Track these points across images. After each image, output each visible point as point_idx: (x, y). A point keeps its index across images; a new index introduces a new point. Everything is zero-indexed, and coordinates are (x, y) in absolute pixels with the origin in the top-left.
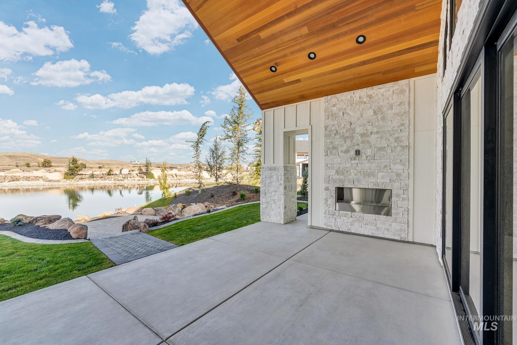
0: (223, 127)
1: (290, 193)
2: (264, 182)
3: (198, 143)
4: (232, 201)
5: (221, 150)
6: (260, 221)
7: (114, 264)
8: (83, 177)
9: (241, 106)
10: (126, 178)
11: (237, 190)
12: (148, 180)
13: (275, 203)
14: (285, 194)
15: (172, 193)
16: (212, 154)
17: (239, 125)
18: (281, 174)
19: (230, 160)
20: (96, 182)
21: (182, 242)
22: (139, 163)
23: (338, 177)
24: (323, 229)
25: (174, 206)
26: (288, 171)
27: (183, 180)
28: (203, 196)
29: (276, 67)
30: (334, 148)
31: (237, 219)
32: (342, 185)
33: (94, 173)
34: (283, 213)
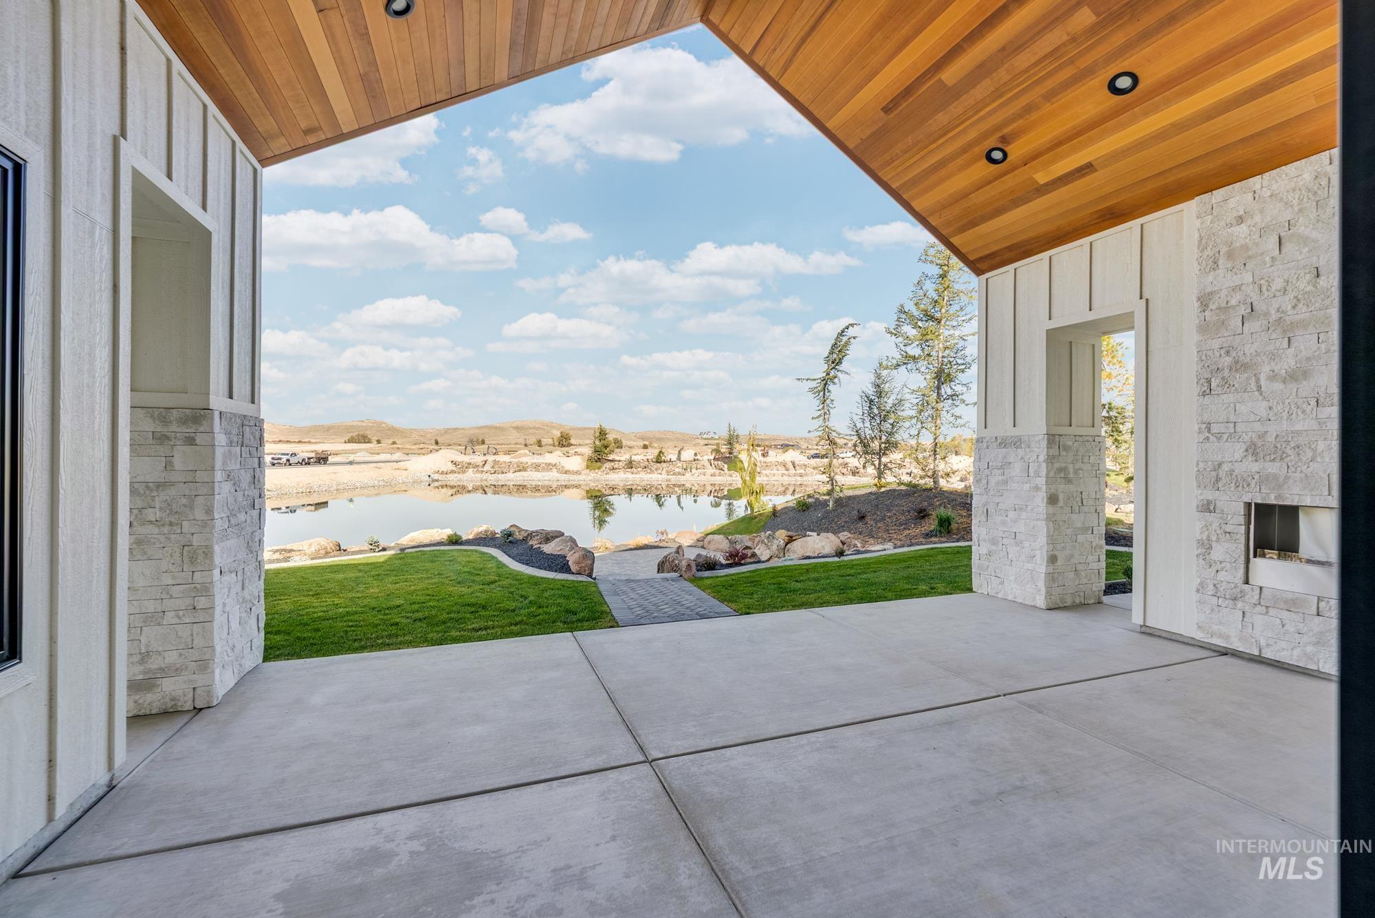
0: (891, 333)
1: (1074, 516)
2: (984, 482)
3: (826, 381)
4: (913, 534)
5: (893, 397)
6: (970, 590)
7: (615, 624)
8: (616, 466)
9: (946, 268)
10: (689, 470)
11: (930, 504)
12: (731, 476)
13: (1017, 544)
14: (1050, 518)
15: (768, 505)
16: (869, 407)
17: (939, 322)
18: (1037, 458)
19: (912, 422)
20: (636, 476)
21: (749, 608)
22: (716, 437)
23: (1255, 467)
24: (1193, 642)
25: (770, 535)
26: (1064, 450)
27: (810, 478)
28: (837, 516)
29: (1003, 148)
30: (1239, 366)
31: (908, 578)
32: (1276, 497)
33: (634, 458)
34: (1043, 574)
